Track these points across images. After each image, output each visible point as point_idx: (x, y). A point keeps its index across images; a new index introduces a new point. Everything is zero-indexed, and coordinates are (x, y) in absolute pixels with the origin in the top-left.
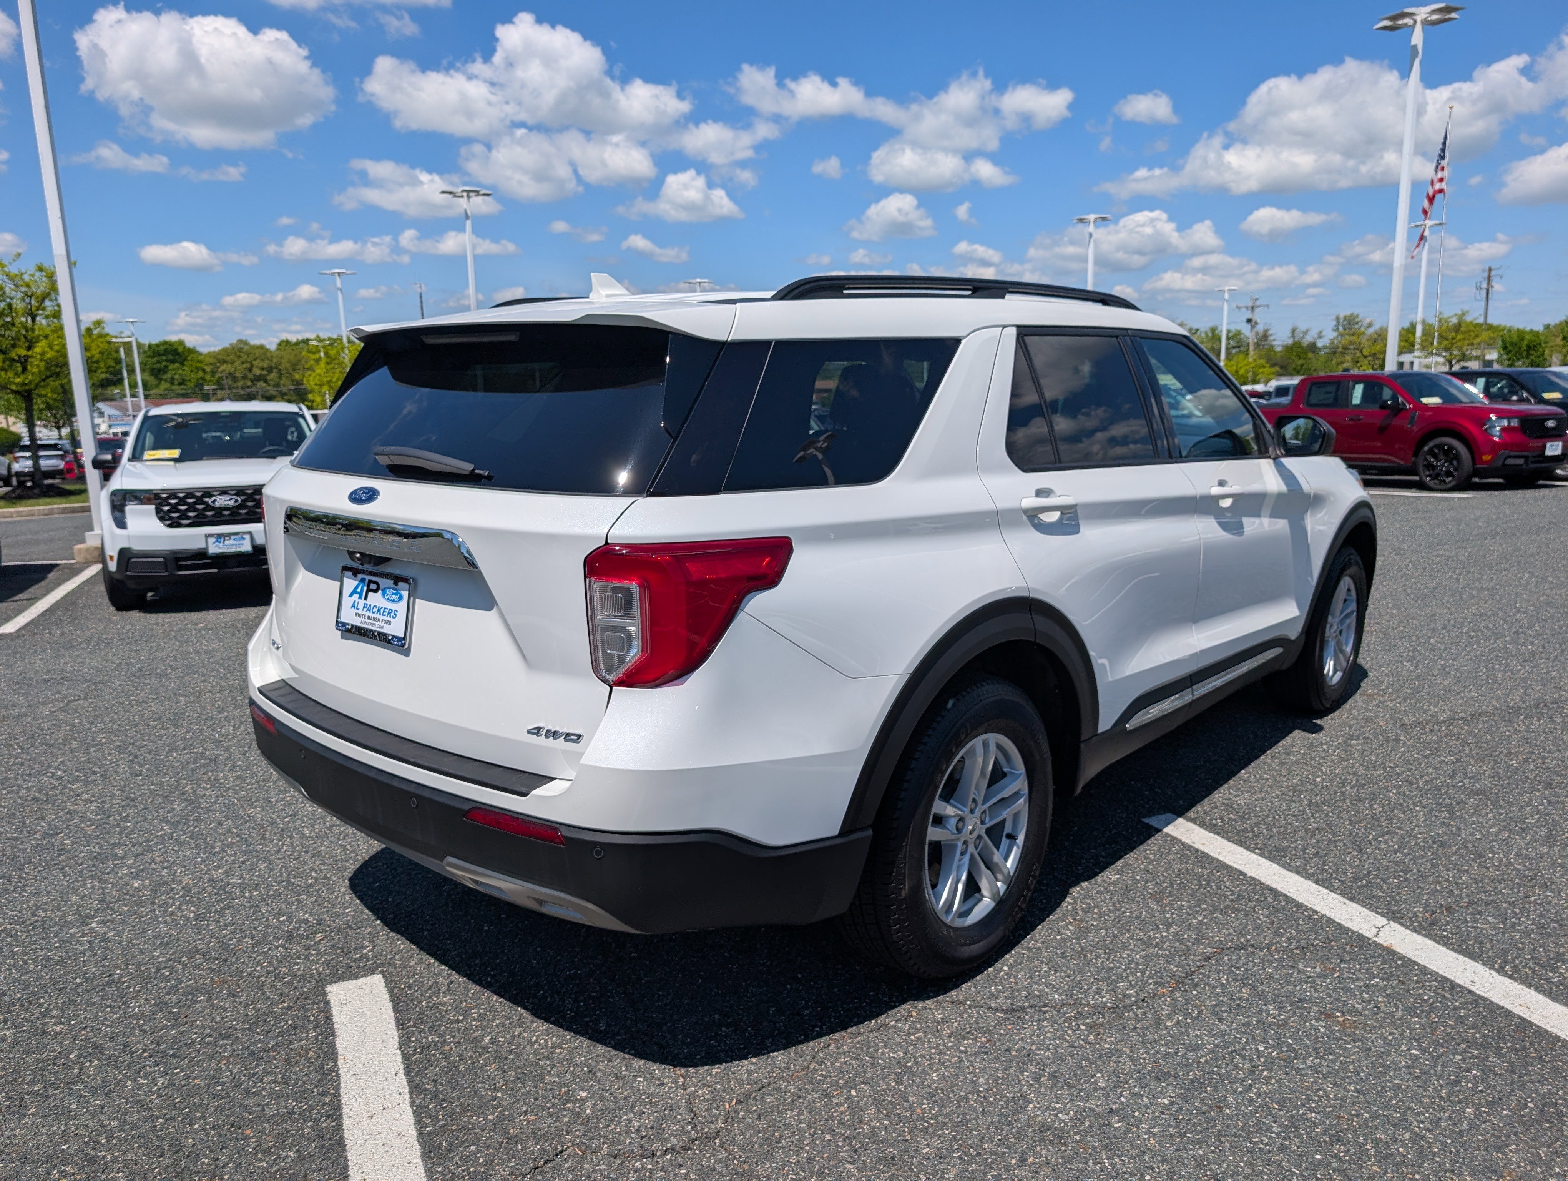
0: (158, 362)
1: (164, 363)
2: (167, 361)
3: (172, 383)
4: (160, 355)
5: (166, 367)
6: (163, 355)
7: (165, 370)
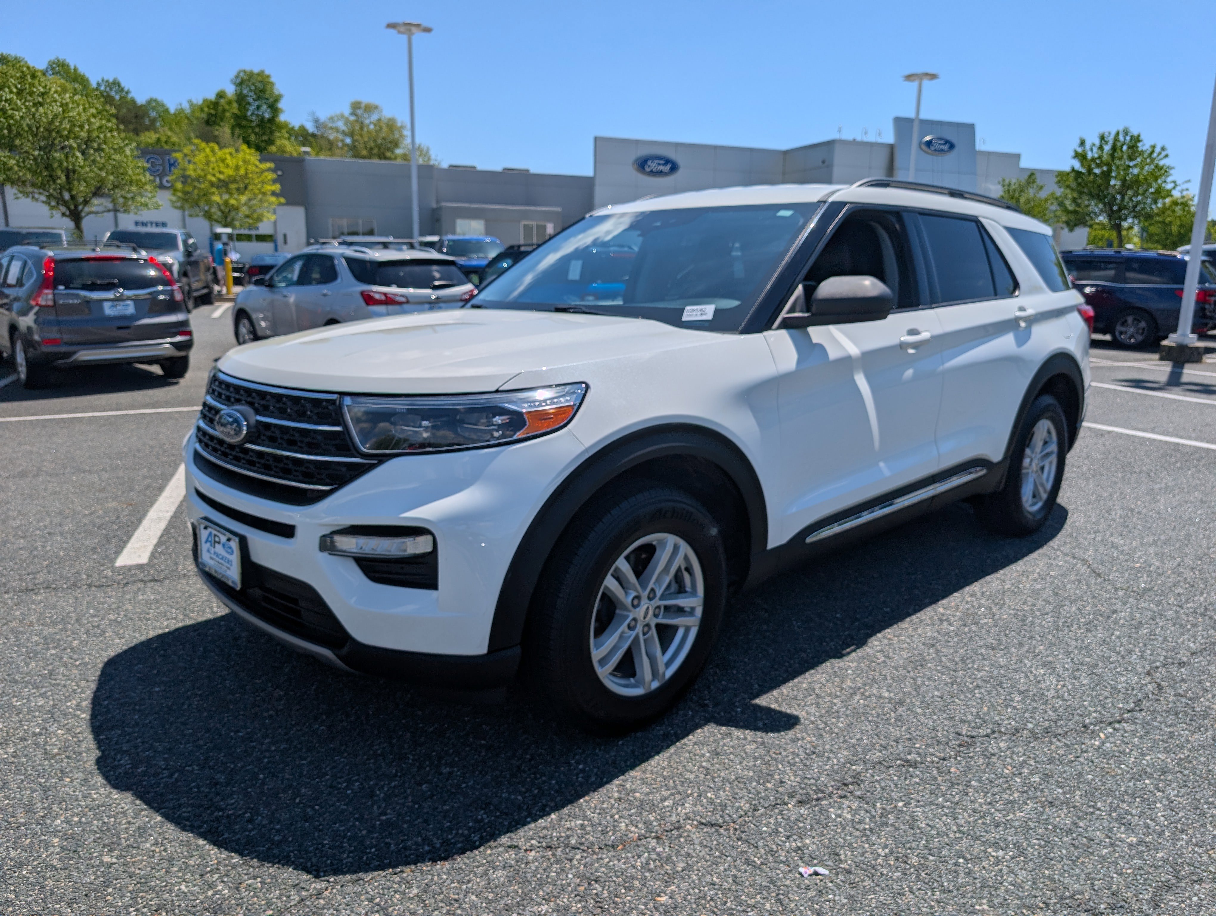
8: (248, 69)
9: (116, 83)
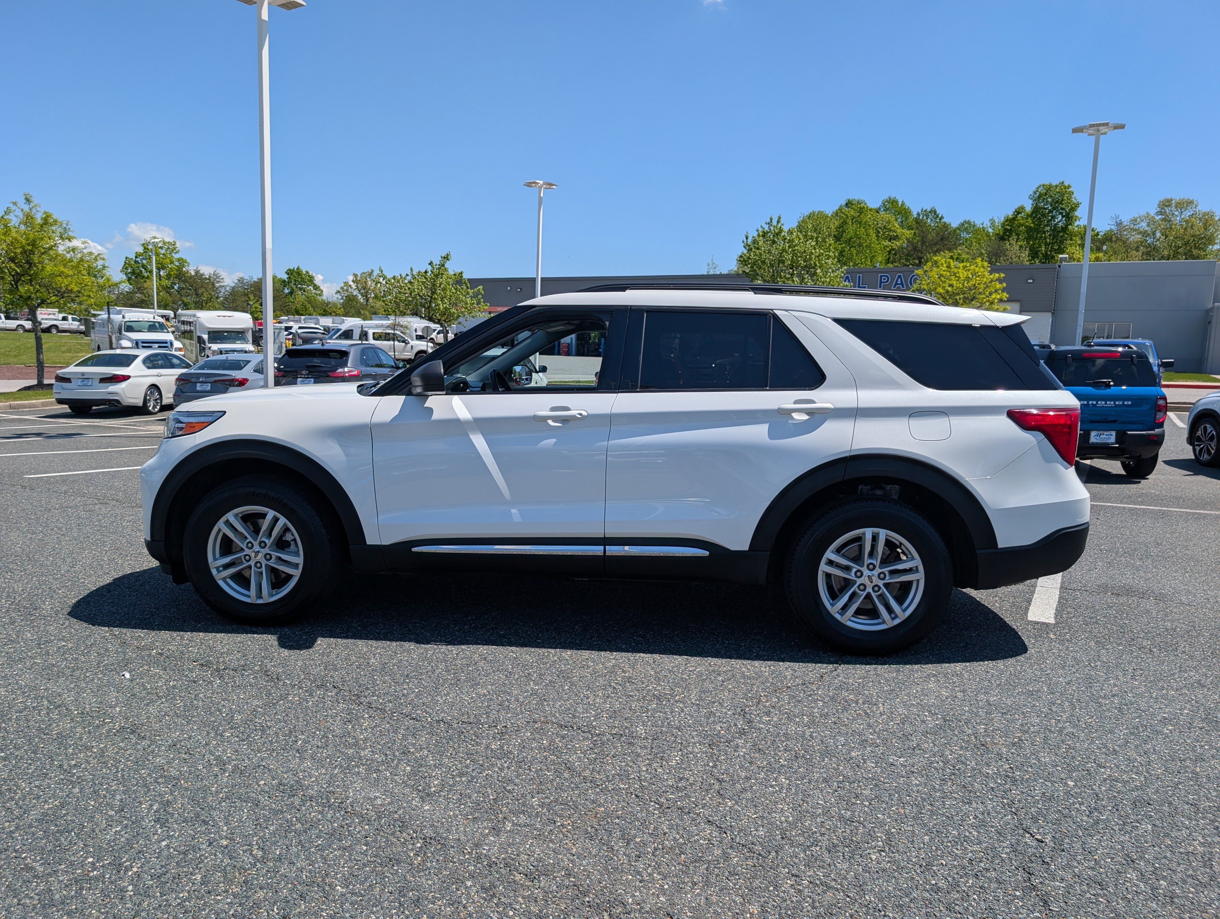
8: (1047, 183)
9: (934, 212)
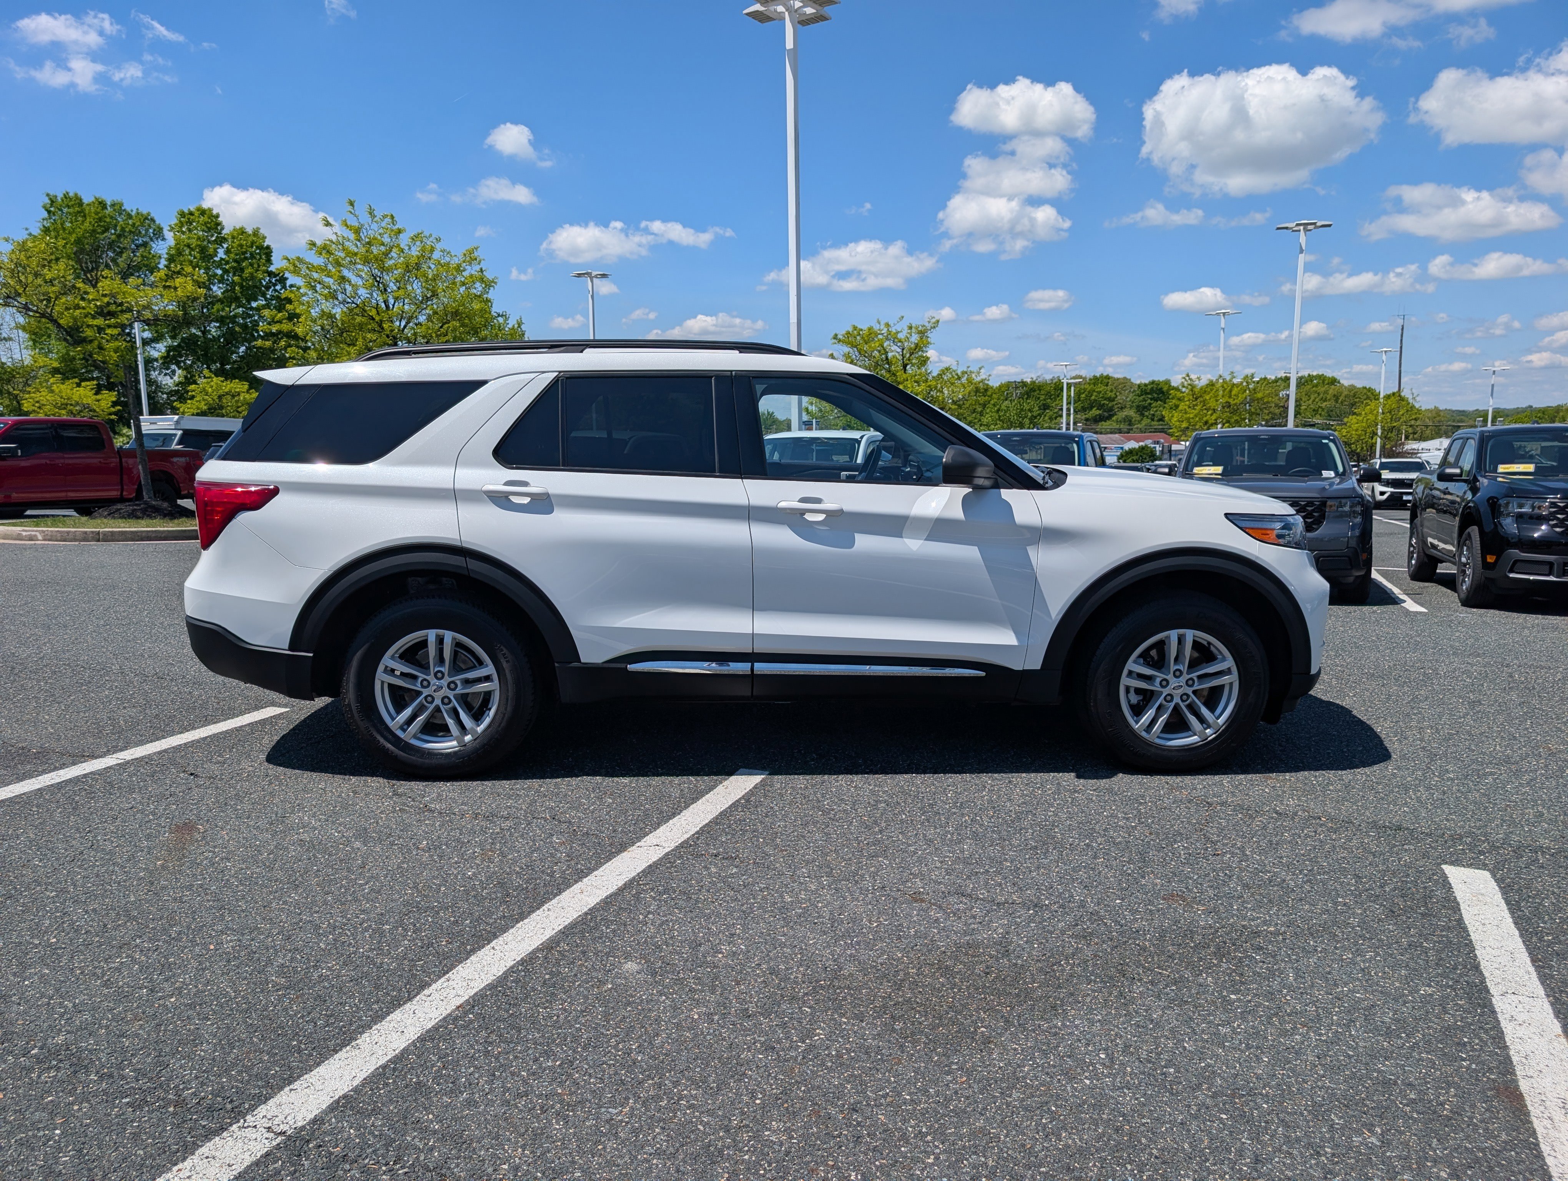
0: (1144, 400)
1: (1149, 401)
2: (1151, 399)
3: (1153, 420)
4: (1147, 393)
5: (1150, 404)
6: (1148, 394)
7: (1147, 408)
